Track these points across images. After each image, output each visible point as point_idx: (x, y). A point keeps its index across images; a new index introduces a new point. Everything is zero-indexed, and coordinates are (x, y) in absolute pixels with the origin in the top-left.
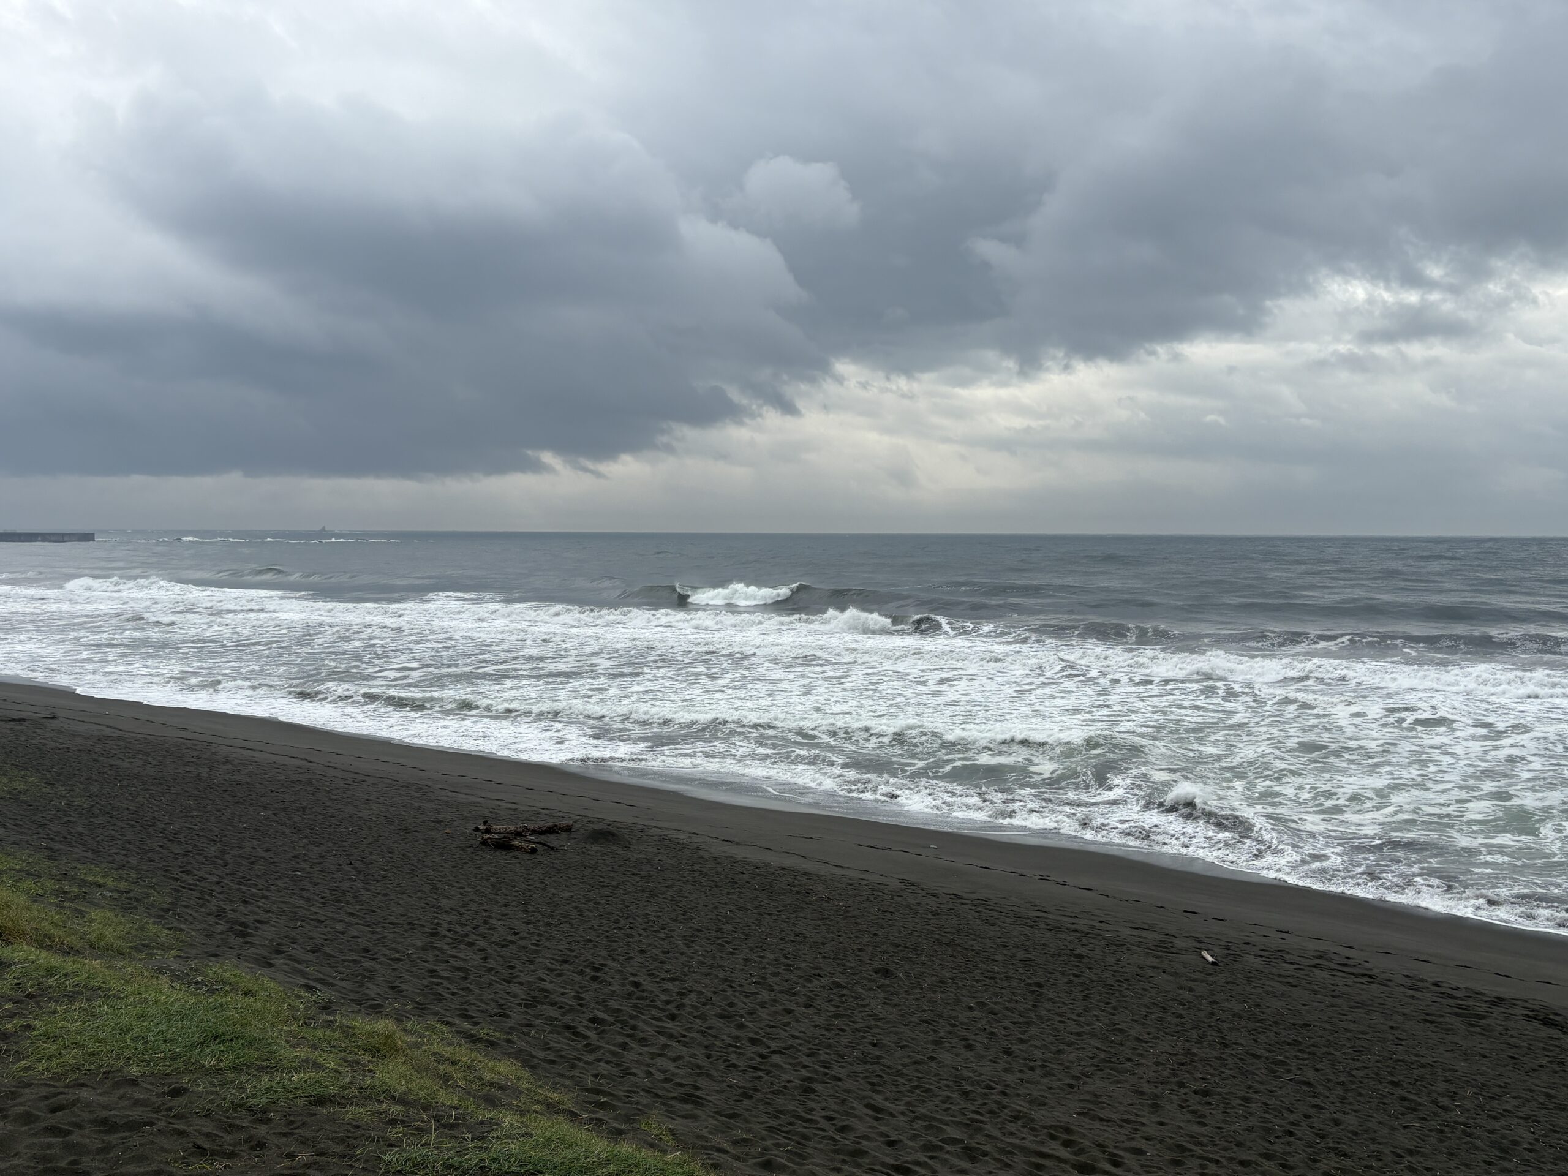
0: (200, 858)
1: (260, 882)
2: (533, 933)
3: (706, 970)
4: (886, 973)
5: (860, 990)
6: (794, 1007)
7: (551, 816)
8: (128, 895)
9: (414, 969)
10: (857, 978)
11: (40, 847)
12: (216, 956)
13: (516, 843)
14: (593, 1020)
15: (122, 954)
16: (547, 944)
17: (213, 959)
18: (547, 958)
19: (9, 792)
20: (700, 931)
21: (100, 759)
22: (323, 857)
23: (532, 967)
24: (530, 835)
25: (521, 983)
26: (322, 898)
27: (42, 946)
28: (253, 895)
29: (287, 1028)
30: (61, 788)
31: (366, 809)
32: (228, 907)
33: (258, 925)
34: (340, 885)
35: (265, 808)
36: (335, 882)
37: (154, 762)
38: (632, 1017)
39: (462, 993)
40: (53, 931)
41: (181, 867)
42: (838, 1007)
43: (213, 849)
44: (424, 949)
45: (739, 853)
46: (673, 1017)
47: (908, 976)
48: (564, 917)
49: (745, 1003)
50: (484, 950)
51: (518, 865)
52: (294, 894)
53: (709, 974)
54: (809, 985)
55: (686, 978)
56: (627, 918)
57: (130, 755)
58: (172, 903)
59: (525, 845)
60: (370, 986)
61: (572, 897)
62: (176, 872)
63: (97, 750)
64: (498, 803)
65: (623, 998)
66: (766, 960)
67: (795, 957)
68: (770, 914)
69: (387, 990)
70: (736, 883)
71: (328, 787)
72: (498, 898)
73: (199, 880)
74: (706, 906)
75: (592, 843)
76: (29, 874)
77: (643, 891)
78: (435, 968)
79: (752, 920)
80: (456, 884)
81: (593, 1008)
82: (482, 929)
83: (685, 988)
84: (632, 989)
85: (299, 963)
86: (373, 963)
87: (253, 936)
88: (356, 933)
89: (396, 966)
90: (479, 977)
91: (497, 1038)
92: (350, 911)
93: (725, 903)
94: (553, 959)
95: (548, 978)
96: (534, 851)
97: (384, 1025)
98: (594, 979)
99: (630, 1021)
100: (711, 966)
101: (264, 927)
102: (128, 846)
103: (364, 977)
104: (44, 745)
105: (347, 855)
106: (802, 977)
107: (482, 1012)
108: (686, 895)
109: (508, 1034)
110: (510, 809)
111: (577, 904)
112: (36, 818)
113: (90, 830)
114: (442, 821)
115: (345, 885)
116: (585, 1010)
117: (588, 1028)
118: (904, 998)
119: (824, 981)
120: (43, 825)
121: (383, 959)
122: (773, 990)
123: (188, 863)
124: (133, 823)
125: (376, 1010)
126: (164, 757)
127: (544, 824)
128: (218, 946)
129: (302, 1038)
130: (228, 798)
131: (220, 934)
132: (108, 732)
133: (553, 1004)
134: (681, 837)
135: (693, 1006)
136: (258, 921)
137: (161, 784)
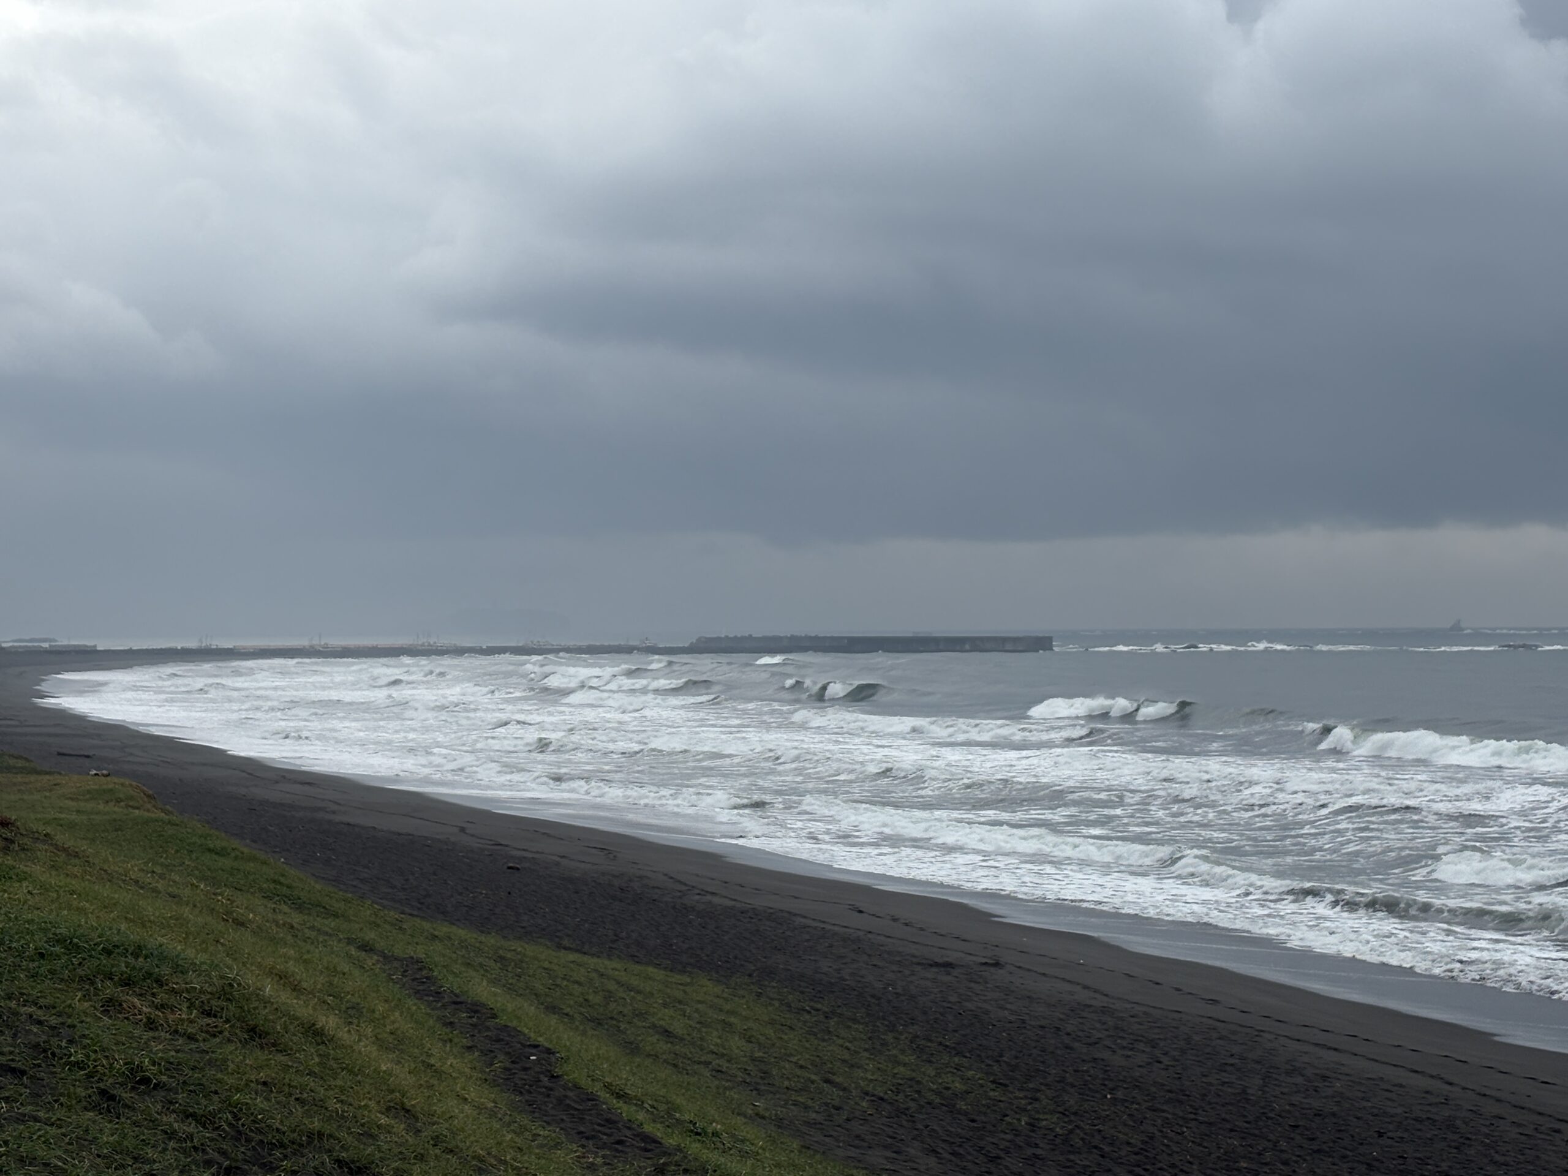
19: (938, 1093)
21: (1076, 1045)
30: (1017, 1094)
37: (1166, 1060)
57: (1125, 1043)
63: (1070, 1028)
71: (1487, 1136)
104: (987, 1012)
112: (982, 1143)
126: (1182, 1050)
130: (1299, 1140)
132: (1083, 996)
137: (1181, 1102)
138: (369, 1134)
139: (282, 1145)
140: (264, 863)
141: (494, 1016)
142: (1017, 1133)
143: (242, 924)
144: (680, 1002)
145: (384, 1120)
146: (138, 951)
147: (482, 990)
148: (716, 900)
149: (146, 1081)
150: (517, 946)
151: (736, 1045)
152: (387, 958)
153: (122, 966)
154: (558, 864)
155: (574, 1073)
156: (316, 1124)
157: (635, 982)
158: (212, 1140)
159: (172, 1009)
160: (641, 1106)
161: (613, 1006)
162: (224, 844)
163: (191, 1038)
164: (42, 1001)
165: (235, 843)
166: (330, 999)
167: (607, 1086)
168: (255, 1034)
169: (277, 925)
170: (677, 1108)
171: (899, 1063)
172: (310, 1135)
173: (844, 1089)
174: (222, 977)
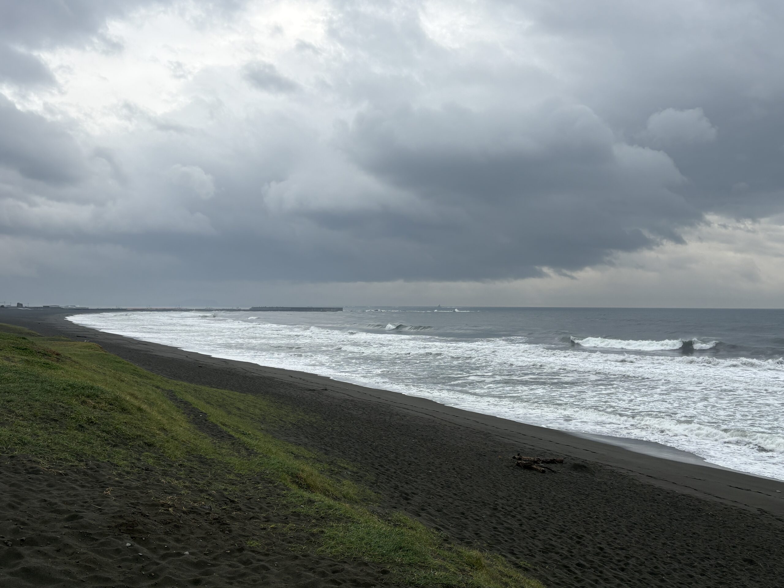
0: (386, 460)
1: (413, 474)
2: (545, 514)
3: (641, 546)
4: (751, 562)
5: (735, 570)
6: (694, 574)
7: (552, 454)
8: (357, 474)
9: (486, 526)
10: (732, 562)
11: (321, 449)
12: (395, 508)
13: (535, 467)
14: (578, 565)
15: (357, 502)
16: (552, 521)
17: (394, 509)
18: (553, 528)
19: (309, 422)
20: (636, 524)
21: (344, 409)
22: (441, 464)
23: (545, 532)
24: (541, 463)
25: (540, 540)
26: (442, 485)
27: (325, 495)
28: (410, 480)
29: (431, 549)
30: (329, 422)
31: (460, 442)
32: (399, 485)
33: (413, 495)
34: (449, 479)
35: (415, 438)
36: (447, 477)
37: (366, 413)
38: (600, 566)
39: (510, 541)
40: (329, 488)
41: (379, 463)
42: (721, 578)
43: (392, 456)
44: (491, 516)
45: (657, 484)
46: (623, 570)
47: (765, 565)
48: (561, 508)
49: (664, 568)
50: (520, 520)
51: (536, 478)
52: (429, 481)
53: (642, 549)
54: (702, 563)
55: (629, 549)
56: (595, 512)
57: (356, 409)
58: (376, 480)
59: (539, 468)
60: (466, 531)
61: (564, 498)
62: (377, 466)
63: (343, 405)
64: (525, 445)
65: (595, 555)
66: (676, 546)
67: (694, 546)
68: (677, 520)
69: (474, 535)
70: (656, 500)
71: (442, 430)
72: (526, 494)
73: (386, 470)
74: (638, 511)
75: (574, 471)
76: (318, 460)
77: (603, 499)
78: (496, 526)
79: (666, 522)
80: (505, 485)
81: (578, 558)
82: (519, 509)
83: (629, 555)
84: (599, 551)
85: (432, 516)
86: (466, 521)
87: (411, 500)
88: (457, 504)
89: (478, 523)
90: (518, 534)
91: (529, 567)
92: (454, 493)
93: (650, 511)
94: (556, 529)
95: (553, 539)
96: (543, 472)
97: (475, 553)
98: (578, 543)
99: (599, 568)
100: (643, 544)
101: (416, 496)
102: (357, 451)
103: (463, 527)
104: (322, 402)
105: (452, 464)
106: (698, 558)
107: (521, 552)
108: (627, 503)
109: (534, 566)
110: (530, 449)
111: (567, 502)
112: (319, 435)
113: (341, 442)
114: (497, 452)
115: (452, 480)
116: (574, 559)
117: (576, 569)
118: (763, 578)
119: (712, 562)
120: (322, 439)
121: (471, 519)
122: (681, 563)
123: (381, 461)
124: (358, 440)
125: (469, 544)
126: (371, 410)
127: (549, 458)
128: (396, 503)
129: (438, 554)
130: (398, 431)
131: (397, 497)
132: (347, 397)
133: (557, 553)
134: (623, 472)
135: (634, 565)
136: (413, 493)
137: (370, 423)
138: (154, 436)
139: (130, 439)
140: (131, 365)
141: (191, 405)
142: (328, 432)
143: (123, 381)
144: (243, 401)
145: (158, 432)
146: (92, 388)
147: (189, 398)
148: (254, 374)
149: (92, 422)
150: (200, 387)
151: (257, 411)
152: (163, 390)
153: (87, 392)
154: (212, 365)
155: (212, 419)
156: (139, 433)
157: (231, 396)
158: (110, 438)
159: (101, 403)
160: (230, 427)
161: (225, 402)
162: (120, 360)
163: (105, 411)
164: (64, 402)
165: (124, 360)
166: (146, 401)
167: (221, 423)
168: (124, 410)
169: (133, 381)
170: (240, 428)
171: (299, 415)
172: (137, 436)
173: (285, 422)
174: (114, 395)
